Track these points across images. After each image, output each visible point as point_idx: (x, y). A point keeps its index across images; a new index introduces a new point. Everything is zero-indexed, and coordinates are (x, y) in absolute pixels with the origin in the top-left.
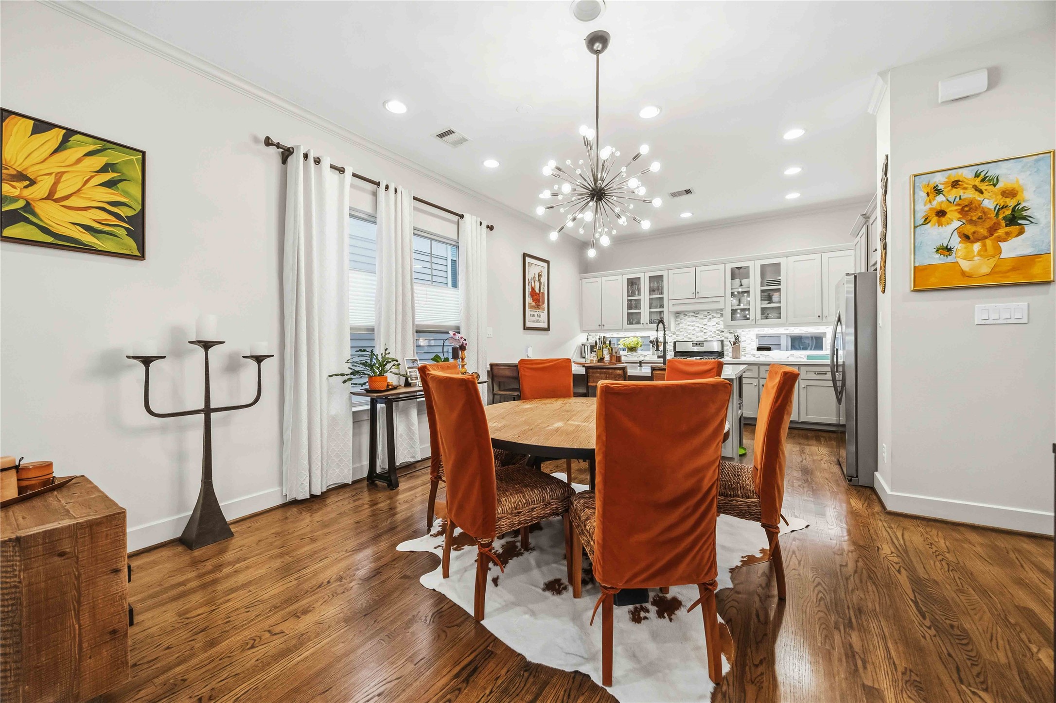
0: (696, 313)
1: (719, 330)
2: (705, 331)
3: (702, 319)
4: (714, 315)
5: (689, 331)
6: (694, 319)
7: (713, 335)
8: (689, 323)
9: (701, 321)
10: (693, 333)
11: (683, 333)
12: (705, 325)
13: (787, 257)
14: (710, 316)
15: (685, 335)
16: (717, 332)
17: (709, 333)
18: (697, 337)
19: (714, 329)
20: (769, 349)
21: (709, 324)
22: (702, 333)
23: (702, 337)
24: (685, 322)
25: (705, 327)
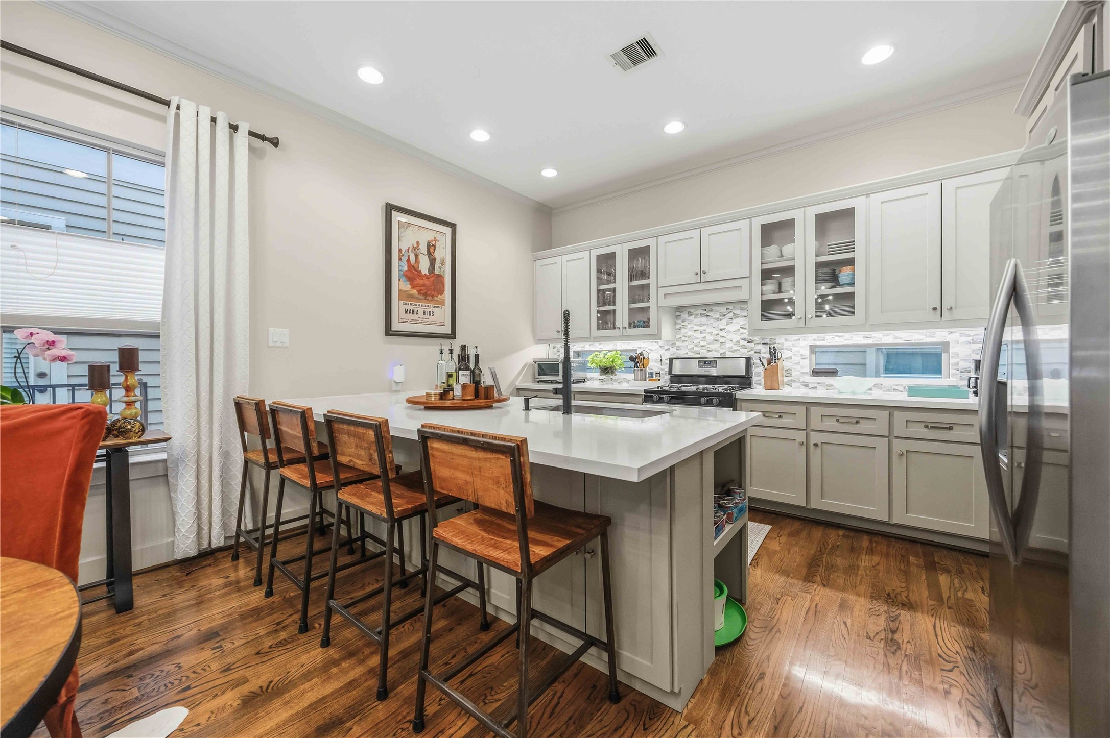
0: (707, 308)
1: (744, 339)
2: (722, 340)
3: (717, 319)
4: (737, 312)
5: (696, 341)
6: (704, 320)
7: (735, 348)
8: (696, 328)
9: (716, 324)
10: (702, 343)
11: (686, 344)
12: (721, 330)
13: (867, 195)
14: (731, 315)
15: (690, 347)
16: (742, 342)
17: (728, 345)
18: (709, 351)
19: (736, 338)
20: (833, 373)
21: (728, 328)
22: (717, 345)
23: (718, 351)
24: (689, 326)
25: (722, 333)
